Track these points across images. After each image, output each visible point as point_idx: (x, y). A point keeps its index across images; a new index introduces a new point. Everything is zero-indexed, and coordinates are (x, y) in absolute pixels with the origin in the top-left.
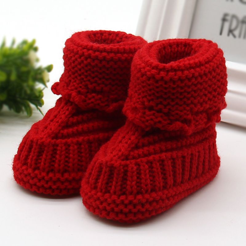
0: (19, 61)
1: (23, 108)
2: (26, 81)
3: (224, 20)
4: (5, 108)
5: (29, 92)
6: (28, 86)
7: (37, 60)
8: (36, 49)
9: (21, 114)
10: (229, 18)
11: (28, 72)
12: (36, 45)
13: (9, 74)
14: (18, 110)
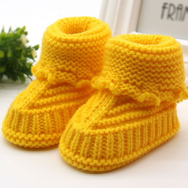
0: (14, 43)
1: (19, 78)
2: (19, 57)
3: (164, 8)
4: (5, 77)
5: (22, 65)
6: (21, 61)
7: (28, 41)
8: (26, 34)
9: (17, 81)
10: (167, 6)
11: (21, 51)
12: (26, 30)
13: (6, 53)
14: (15, 79)
